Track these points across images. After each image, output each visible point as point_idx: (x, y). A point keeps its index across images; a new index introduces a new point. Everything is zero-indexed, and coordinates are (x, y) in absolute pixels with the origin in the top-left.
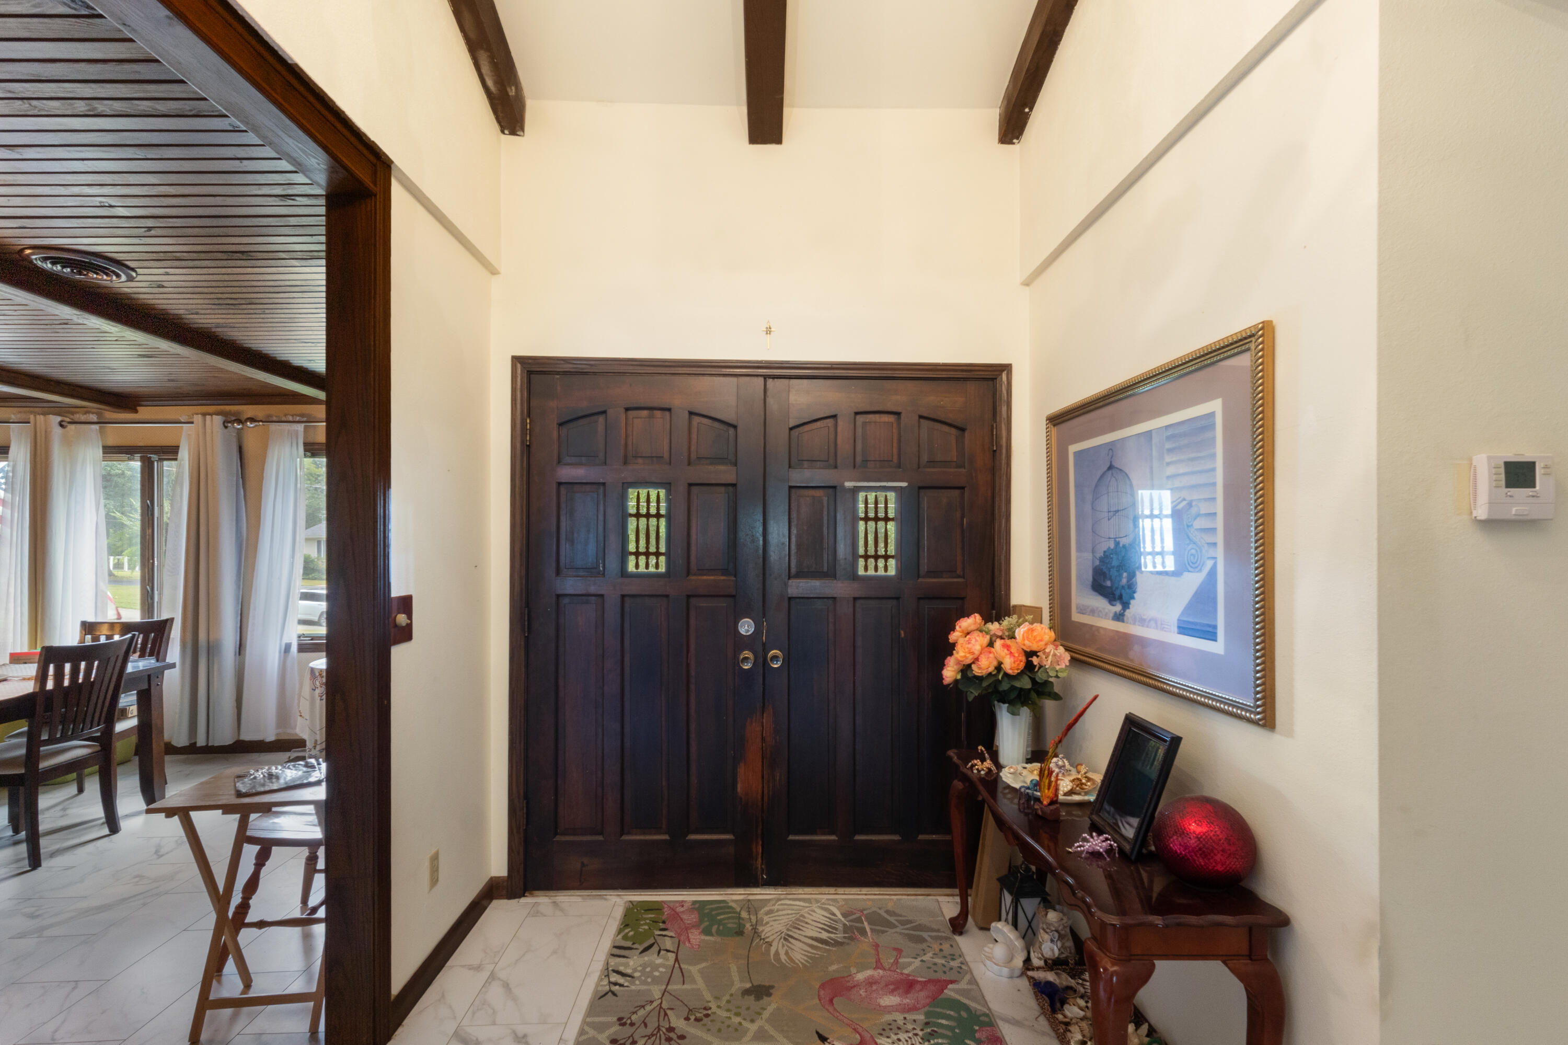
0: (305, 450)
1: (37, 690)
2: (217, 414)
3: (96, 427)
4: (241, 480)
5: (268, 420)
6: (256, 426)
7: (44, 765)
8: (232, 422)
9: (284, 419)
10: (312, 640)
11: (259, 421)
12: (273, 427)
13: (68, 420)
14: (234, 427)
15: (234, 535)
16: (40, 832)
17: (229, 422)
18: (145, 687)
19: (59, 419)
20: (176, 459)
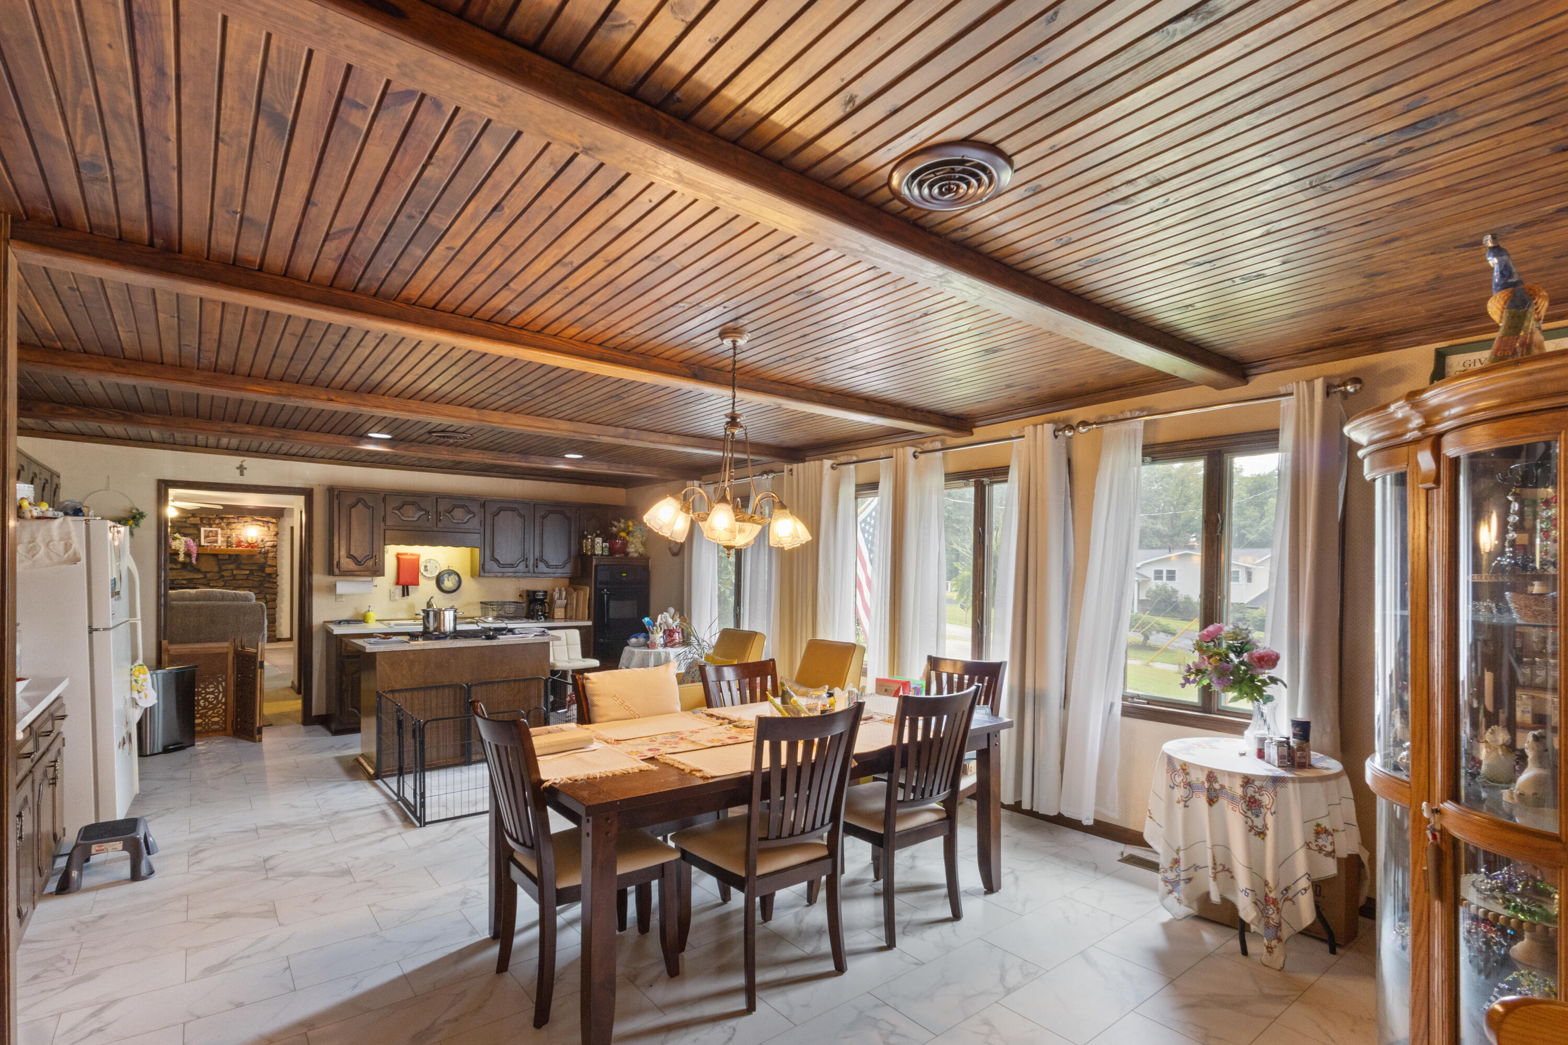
0: (1144, 455)
1: (895, 744)
2: (1048, 422)
3: (939, 454)
4: (1069, 499)
5: (1101, 422)
6: (1089, 430)
7: (900, 827)
8: (1063, 430)
9: (1121, 416)
10: (1148, 704)
11: (1092, 424)
12: (1108, 428)
13: (919, 450)
14: (1064, 436)
15: (1062, 566)
16: (896, 886)
17: (1060, 430)
18: (985, 746)
19: (912, 450)
20: (1006, 481)
